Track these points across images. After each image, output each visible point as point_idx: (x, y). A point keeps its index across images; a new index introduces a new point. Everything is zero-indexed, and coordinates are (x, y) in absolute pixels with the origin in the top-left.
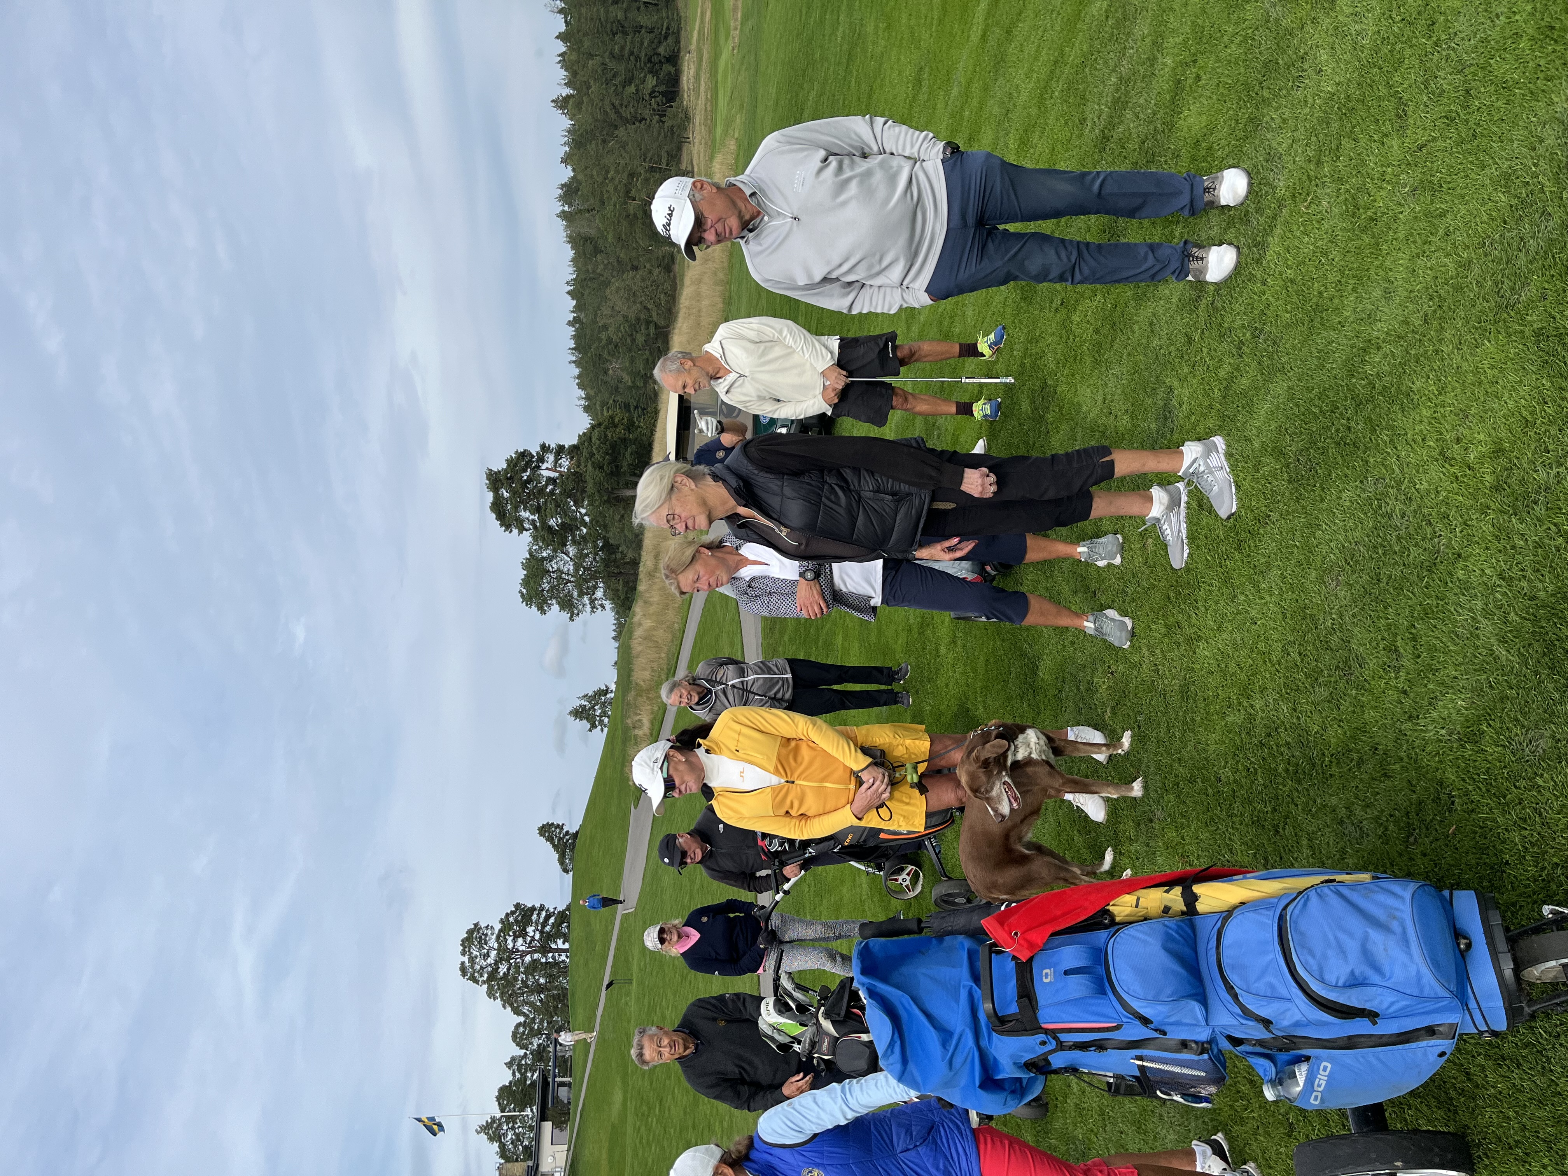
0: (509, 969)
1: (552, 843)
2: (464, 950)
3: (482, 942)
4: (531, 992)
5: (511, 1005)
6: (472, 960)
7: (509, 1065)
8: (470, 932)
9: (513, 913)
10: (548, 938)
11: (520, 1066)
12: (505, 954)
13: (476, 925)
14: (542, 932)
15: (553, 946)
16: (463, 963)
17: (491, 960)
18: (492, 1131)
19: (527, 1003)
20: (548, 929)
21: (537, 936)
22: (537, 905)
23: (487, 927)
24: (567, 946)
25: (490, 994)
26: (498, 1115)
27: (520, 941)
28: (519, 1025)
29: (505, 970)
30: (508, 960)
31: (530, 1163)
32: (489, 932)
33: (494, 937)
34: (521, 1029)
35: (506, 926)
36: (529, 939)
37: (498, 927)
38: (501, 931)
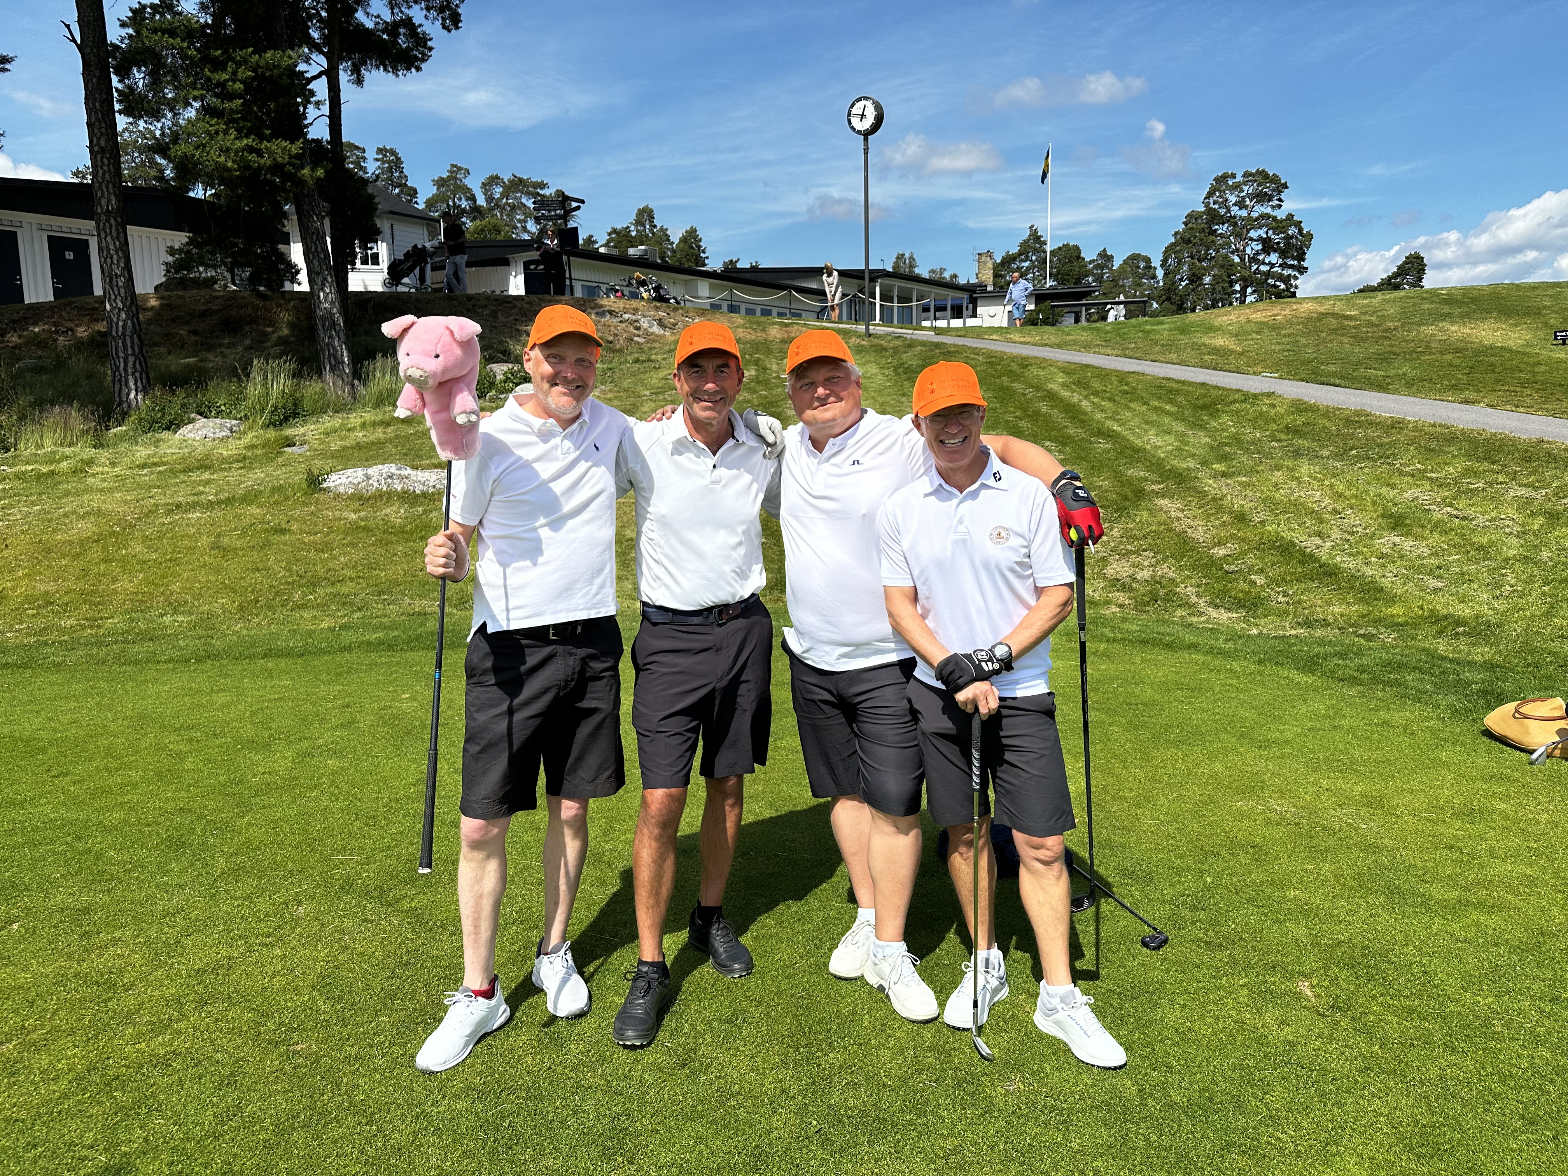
0: (1222, 236)
2: (1251, 174)
3: (1261, 198)
5: (1177, 243)
6: (1237, 187)
7: (1103, 255)
8: (1275, 180)
9: (1300, 230)
11: (1101, 267)
12: (1240, 229)
13: (1285, 186)
14: (1268, 274)
16: (1233, 176)
17: (1235, 211)
18: (1033, 244)
19: (1178, 263)
20: (1272, 280)
23: (1280, 200)
25: (1192, 217)
26: (1048, 248)
28: (1148, 260)
29: (1220, 231)
30: (1235, 234)
32: (1274, 204)
33: (1269, 210)
34: (1142, 264)
35: (1279, 226)
37: (1280, 214)
38: (1274, 219)
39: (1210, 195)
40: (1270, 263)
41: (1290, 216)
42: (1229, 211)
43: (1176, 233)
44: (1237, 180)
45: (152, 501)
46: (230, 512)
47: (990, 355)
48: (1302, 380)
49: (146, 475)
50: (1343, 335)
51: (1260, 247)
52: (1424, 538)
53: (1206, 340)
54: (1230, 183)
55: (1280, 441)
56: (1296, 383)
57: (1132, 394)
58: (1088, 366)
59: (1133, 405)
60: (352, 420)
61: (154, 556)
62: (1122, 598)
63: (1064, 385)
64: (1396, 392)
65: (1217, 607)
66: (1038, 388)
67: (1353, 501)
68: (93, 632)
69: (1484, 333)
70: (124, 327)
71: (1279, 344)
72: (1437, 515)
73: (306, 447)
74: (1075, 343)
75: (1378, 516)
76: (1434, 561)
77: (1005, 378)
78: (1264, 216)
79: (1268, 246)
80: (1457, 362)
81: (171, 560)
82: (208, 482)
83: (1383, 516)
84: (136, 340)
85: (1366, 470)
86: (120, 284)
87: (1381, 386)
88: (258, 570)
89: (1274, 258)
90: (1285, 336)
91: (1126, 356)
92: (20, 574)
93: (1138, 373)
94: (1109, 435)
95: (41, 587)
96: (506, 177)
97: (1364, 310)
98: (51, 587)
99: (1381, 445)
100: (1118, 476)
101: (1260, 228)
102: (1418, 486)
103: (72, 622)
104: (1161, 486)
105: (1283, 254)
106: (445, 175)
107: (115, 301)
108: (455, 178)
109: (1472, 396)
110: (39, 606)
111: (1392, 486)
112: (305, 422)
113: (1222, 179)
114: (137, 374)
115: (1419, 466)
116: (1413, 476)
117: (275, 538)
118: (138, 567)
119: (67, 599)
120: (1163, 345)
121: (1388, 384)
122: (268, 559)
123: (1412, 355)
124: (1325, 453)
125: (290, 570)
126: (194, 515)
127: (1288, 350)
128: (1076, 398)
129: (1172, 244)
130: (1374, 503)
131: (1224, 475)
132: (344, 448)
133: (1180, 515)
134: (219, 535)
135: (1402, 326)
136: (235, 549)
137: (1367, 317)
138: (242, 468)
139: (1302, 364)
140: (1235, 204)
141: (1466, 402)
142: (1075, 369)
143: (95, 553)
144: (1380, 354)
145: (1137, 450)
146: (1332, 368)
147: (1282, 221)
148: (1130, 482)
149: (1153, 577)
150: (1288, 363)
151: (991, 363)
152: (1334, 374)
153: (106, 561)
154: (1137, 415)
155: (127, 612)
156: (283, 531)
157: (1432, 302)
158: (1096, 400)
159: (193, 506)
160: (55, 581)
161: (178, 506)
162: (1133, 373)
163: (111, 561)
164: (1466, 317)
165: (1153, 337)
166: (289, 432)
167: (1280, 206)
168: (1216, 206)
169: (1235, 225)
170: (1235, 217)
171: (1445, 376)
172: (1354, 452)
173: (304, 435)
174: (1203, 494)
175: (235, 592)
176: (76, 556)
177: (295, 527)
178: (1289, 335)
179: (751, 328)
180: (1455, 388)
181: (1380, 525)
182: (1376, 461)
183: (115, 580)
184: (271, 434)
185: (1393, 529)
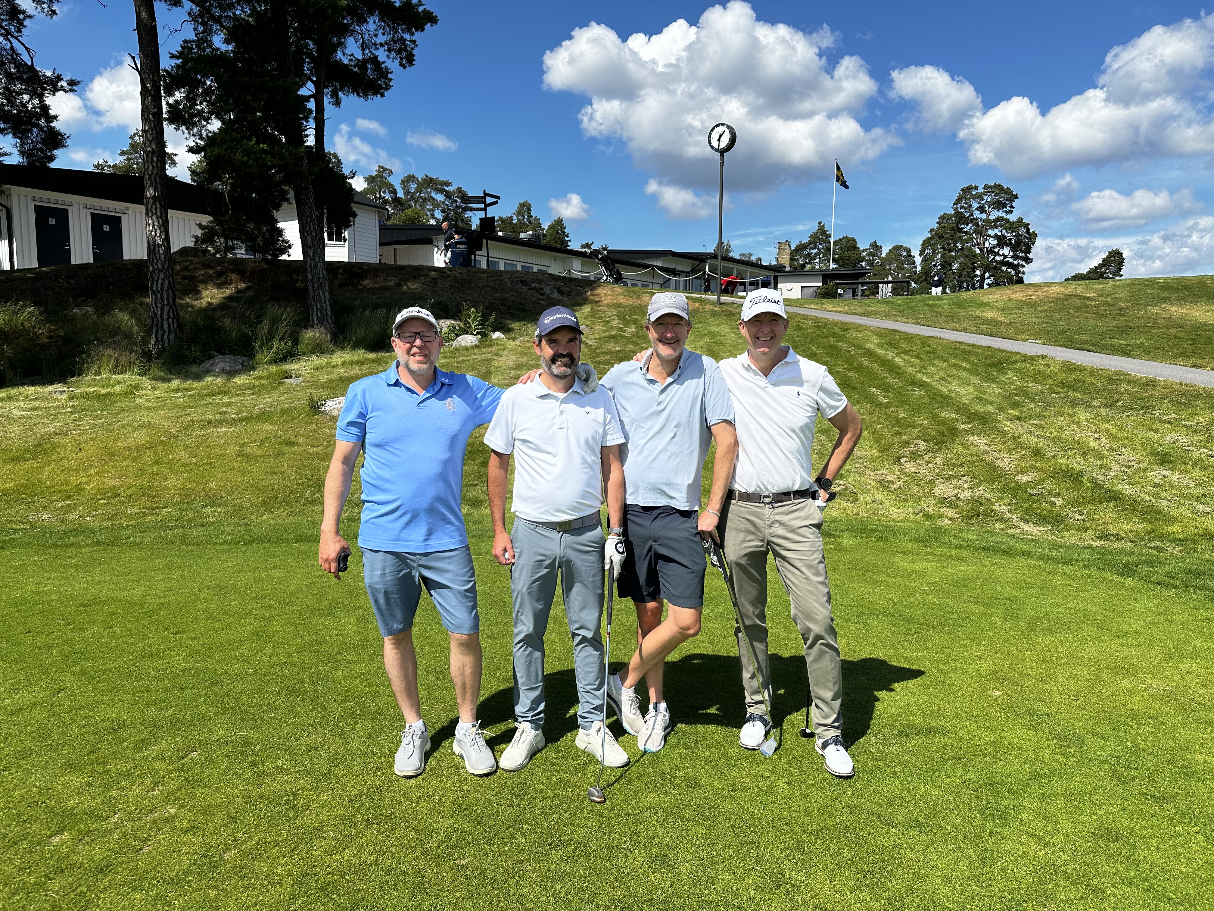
1: (1101, 266)
2: (990, 187)
3: (998, 205)
5: (933, 238)
6: (979, 197)
7: (874, 245)
8: (1008, 192)
9: (1028, 230)
10: (996, 269)
11: (872, 254)
12: (981, 228)
13: (1015, 196)
14: (1002, 262)
15: (987, 275)
16: (976, 188)
17: (977, 214)
18: (821, 235)
20: (1005, 268)
21: (998, 258)
22: (1030, 256)
23: (1012, 207)
24: (986, 287)
25: (945, 217)
26: (832, 240)
28: (908, 251)
29: (965, 230)
30: (976, 232)
31: (788, 272)
32: (1008, 210)
33: (1004, 215)
34: (904, 254)
35: (1011, 226)
36: (996, 250)
37: (1013, 218)
38: (1007, 221)
39: (958, 201)
40: (1003, 255)
41: (1020, 220)
42: (972, 214)
43: (932, 230)
44: (979, 191)
45: (189, 418)
46: (249, 428)
47: (816, 320)
48: (1062, 346)
49: (180, 398)
50: (1086, 312)
51: (996, 242)
52: (1187, 472)
53: (978, 313)
54: (974, 193)
55: (1058, 393)
56: (1056, 348)
57: (933, 354)
58: (895, 331)
59: (936, 362)
60: (335, 360)
61: (194, 460)
62: (951, 513)
63: (879, 345)
64: (1137, 357)
65: (1027, 521)
66: (859, 347)
67: (1126, 442)
68: (153, 518)
69: (1198, 313)
70: (162, 284)
71: (1038, 317)
72: (1196, 455)
73: (301, 379)
74: (876, 313)
75: (1147, 454)
76: (1200, 491)
77: (831, 339)
78: (999, 219)
79: (1002, 241)
80: (1181, 335)
81: (206, 464)
82: (229, 404)
83: (1152, 454)
84: (171, 294)
85: (1132, 418)
86: (161, 252)
87: (1125, 352)
88: (275, 473)
89: (1006, 251)
90: (1041, 311)
91: (919, 324)
92: (92, 472)
93: (936, 338)
94: (922, 385)
95: (110, 482)
96: (420, 177)
97: (1101, 293)
98: (116, 482)
99: (1141, 399)
100: (934, 417)
101: (996, 227)
102: (1177, 431)
103: (135, 510)
104: (970, 426)
105: (1015, 248)
106: (374, 174)
107: (156, 264)
108: (381, 177)
109: (1199, 362)
110: (109, 498)
111: (1156, 431)
112: (299, 360)
113: (967, 190)
114: (170, 320)
115: (1175, 416)
116: (1171, 423)
117: (287, 449)
118: (182, 469)
119: (129, 492)
120: (945, 316)
121: (1130, 351)
122: (283, 465)
123: (1143, 329)
124: (1096, 403)
125: (299, 474)
126: (223, 430)
127: (1046, 323)
128: (890, 356)
129: (929, 238)
130: (1143, 444)
131: (1018, 418)
132: (330, 381)
133: (988, 449)
134: (243, 445)
135: (1133, 306)
136: (256, 456)
137: (1104, 299)
138: (253, 394)
139: (1059, 333)
140: (977, 209)
141: (1194, 366)
142: (885, 333)
143: (148, 457)
144: (1118, 328)
145: (944, 397)
146: (1083, 337)
147: (1014, 223)
148: (944, 422)
149: (972, 497)
150: (1048, 333)
151: (818, 327)
152: (1085, 342)
153: (157, 463)
154: (940, 370)
155: (177, 504)
156: (293, 444)
157: (1153, 289)
158: (906, 357)
159: (220, 423)
160: (120, 478)
161: (209, 422)
162: (932, 337)
163: (161, 463)
164: (1181, 300)
165: (936, 310)
166: (287, 367)
167: (1012, 212)
168: (962, 210)
169: (978, 226)
170: (977, 219)
171: (1174, 345)
172: (1120, 403)
173: (298, 370)
174: (1004, 433)
175: (259, 490)
176: (134, 459)
177: (301, 440)
178: (1044, 311)
179: (629, 296)
180: (1183, 355)
181: (1149, 461)
182: (1139, 411)
183: (166, 478)
184: (273, 368)
185: (1162, 464)
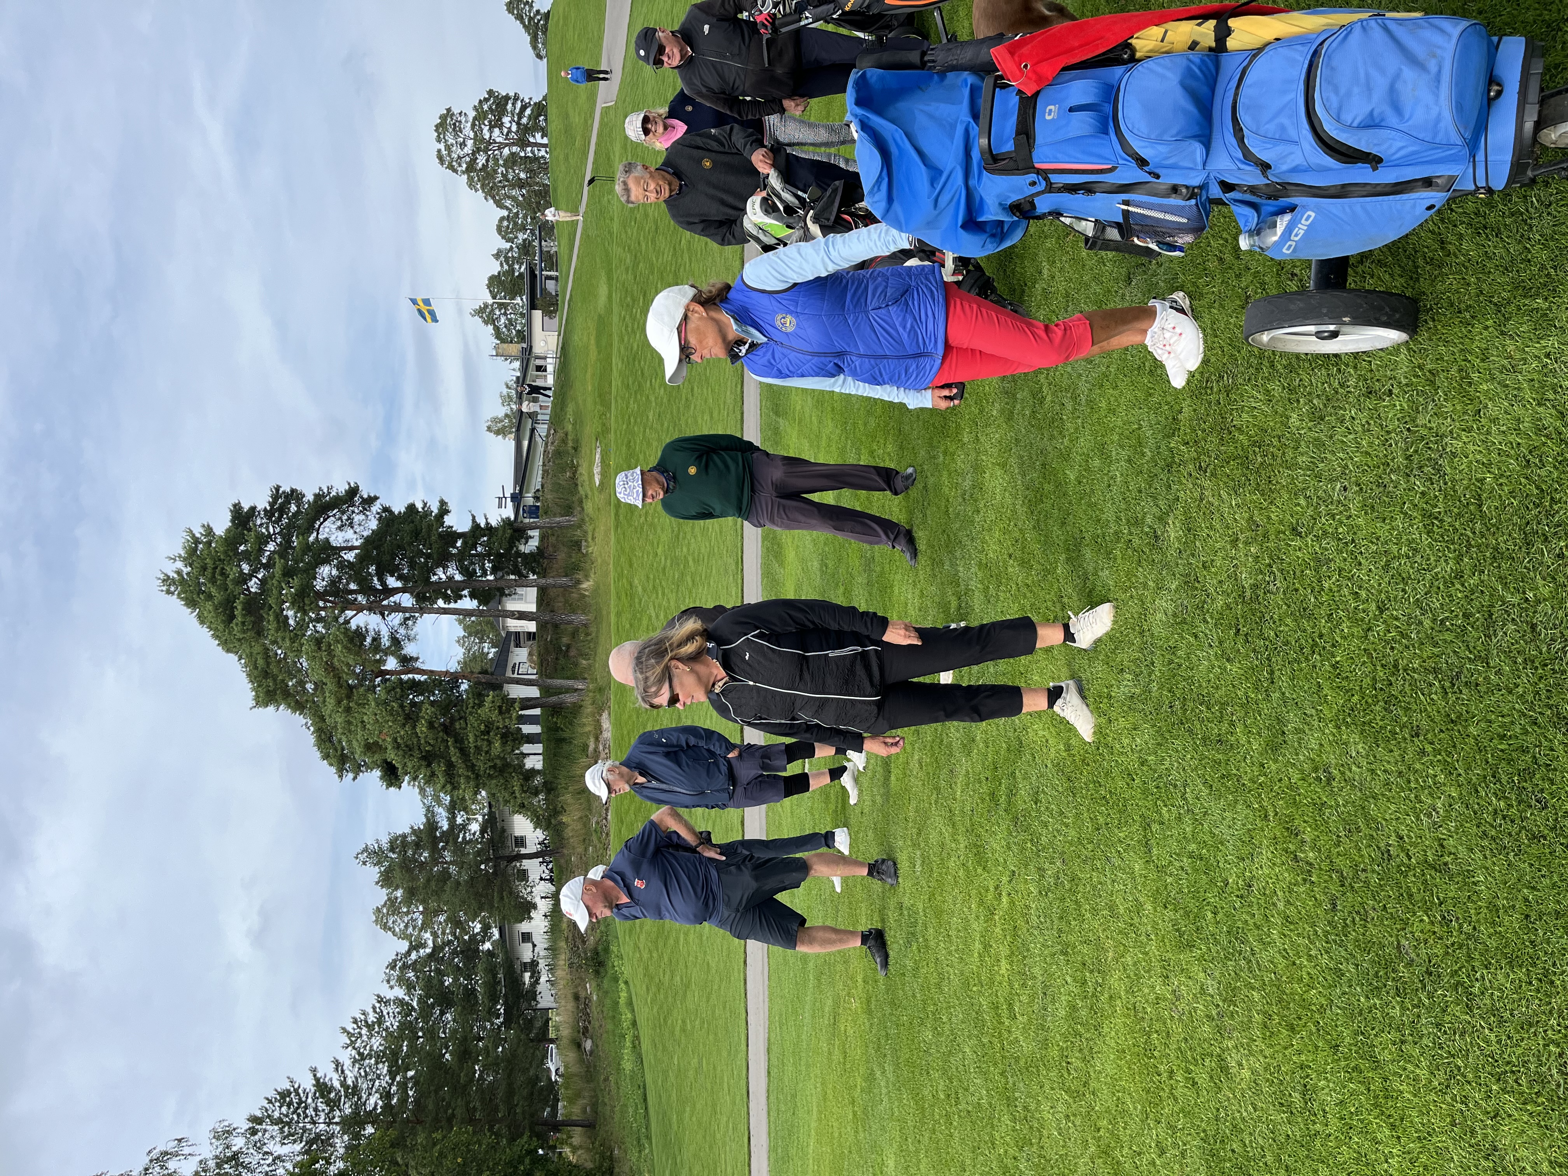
0: (487, 161)
1: (522, 22)
2: (438, 136)
3: (457, 129)
4: (513, 186)
5: (493, 197)
6: (448, 148)
7: (497, 256)
8: (443, 118)
9: (486, 100)
10: (525, 131)
11: (507, 259)
12: (482, 145)
13: (449, 110)
14: (518, 124)
15: (532, 140)
16: (439, 151)
17: (468, 149)
18: (485, 314)
19: (509, 197)
20: (524, 121)
21: (514, 128)
22: (512, 94)
23: (460, 114)
24: (545, 141)
25: (471, 184)
26: (490, 301)
27: (497, 131)
28: (502, 219)
29: (484, 162)
30: (486, 151)
31: (525, 345)
32: (463, 119)
33: (469, 125)
34: (505, 223)
35: (480, 116)
36: (505, 131)
37: (472, 114)
38: (475, 119)
39: (453, 169)
40: (510, 123)
41: (474, 107)
42: (467, 155)
43: (485, 198)
44: (443, 147)
54: (445, 153)
78: (473, 127)
79: (496, 124)
89: (506, 120)
105: (504, 112)
129: (494, 201)
140: (462, 150)
147: (477, 113)
167: (465, 115)
168: (463, 165)
169: (478, 150)
170: (472, 150)
